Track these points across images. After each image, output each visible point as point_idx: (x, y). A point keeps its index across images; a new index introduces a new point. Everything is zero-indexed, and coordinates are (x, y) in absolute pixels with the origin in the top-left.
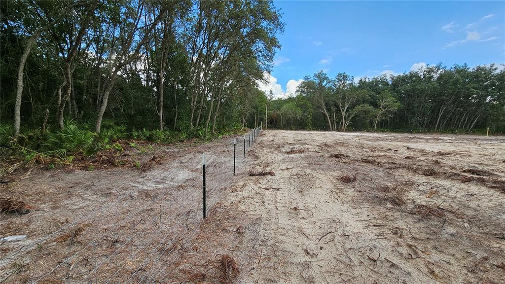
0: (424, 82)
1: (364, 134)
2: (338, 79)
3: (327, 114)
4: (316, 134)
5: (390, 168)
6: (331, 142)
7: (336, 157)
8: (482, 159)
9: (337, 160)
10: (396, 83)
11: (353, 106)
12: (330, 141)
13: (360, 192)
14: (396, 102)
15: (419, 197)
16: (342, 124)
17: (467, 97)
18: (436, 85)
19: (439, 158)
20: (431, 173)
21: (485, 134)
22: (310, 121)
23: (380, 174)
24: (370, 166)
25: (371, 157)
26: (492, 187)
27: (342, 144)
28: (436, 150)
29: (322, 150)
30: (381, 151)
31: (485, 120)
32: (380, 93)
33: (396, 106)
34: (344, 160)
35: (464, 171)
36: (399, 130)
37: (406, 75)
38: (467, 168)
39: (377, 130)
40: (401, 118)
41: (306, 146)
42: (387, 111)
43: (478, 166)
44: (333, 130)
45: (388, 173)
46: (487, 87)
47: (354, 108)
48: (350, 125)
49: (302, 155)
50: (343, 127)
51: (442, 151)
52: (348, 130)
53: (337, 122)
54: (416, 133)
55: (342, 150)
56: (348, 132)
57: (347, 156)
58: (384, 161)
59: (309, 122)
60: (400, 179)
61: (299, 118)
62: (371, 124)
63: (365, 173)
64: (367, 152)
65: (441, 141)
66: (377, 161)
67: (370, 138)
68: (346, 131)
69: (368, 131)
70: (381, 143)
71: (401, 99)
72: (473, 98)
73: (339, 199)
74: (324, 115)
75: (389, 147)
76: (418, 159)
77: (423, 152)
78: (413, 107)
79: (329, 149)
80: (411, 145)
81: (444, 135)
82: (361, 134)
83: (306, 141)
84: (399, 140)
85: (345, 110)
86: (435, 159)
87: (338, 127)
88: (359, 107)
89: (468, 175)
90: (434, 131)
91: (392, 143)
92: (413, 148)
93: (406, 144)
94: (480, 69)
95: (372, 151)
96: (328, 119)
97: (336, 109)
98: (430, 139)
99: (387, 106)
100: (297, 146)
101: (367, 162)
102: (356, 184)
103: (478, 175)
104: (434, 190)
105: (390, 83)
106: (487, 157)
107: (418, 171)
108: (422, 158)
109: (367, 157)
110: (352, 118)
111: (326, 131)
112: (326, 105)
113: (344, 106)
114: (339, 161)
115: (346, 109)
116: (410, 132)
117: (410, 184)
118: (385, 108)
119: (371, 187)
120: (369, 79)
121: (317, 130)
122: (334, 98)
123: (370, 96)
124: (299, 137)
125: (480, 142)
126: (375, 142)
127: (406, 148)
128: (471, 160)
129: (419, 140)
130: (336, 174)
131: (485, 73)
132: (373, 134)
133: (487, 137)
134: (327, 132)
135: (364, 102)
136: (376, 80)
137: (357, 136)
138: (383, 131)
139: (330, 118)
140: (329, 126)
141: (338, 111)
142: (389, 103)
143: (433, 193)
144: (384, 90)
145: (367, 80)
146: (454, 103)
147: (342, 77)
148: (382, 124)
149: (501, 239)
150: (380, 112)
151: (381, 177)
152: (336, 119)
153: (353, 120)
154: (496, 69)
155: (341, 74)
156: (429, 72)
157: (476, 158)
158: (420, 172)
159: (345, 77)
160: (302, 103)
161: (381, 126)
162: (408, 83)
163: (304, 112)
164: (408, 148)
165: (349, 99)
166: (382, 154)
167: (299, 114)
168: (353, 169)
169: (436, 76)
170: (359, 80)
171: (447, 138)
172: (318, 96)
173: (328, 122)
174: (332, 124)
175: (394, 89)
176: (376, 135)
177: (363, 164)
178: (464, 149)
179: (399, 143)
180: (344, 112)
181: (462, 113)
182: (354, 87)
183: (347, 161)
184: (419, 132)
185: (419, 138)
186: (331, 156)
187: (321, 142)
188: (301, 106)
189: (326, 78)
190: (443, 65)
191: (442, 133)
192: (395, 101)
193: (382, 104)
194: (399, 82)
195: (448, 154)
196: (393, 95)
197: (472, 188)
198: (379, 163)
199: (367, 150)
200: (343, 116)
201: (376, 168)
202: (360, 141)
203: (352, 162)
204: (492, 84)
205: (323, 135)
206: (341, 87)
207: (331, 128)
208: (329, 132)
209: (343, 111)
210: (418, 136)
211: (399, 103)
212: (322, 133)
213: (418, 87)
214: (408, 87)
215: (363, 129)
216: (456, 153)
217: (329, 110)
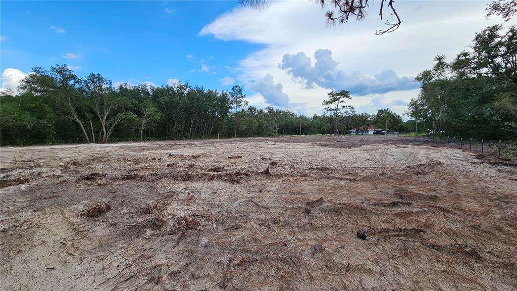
0: (178, 96)
1: (129, 145)
2: (91, 80)
3: (80, 123)
4: (62, 150)
5: (153, 181)
6: (84, 158)
7: (88, 178)
8: (218, 157)
9: (89, 183)
10: (156, 94)
11: (114, 114)
12: (84, 156)
13: (114, 225)
14: (158, 112)
15: (178, 208)
16: (103, 134)
17: (206, 111)
18: (186, 100)
19: (192, 162)
20: (188, 178)
21: (216, 138)
22: (52, 131)
23: (142, 190)
24: (132, 183)
25: (134, 171)
26: (225, 180)
27: (100, 159)
28: (191, 154)
29: (66, 172)
30: (145, 162)
31: (217, 128)
32: (142, 102)
33: (158, 116)
34: (99, 182)
35: (209, 171)
36: (163, 138)
37: (164, 88)
38: (210, 167)
39: (143, 139)
40: (164, 127)
41: (38, 170)
42: (151, 120)
43: (216, 164)
44: (91, 141)
45: (151, 187)
46: (215, 105)
47: (115, 116)
48: (113, 135)
49: (23, 187)
50: (104, 138)
51: (195, 155)
52: (111, 141)
53: (95, 132)
54: (177, 140)
55: (98, 167)
56: (112, 143)
57: (104, 175)
58: (147, 173)
59: (49, 133)
60: (162, 191)
61: (29, 127)
62: (137, 132)
63: (125, 194)
64: (130, 165)
65: (194, 145)
66: (140, 175)
67: (136, 148)
68: (108, 142)
69: (135, 141)
70: (147, 152)
71: (161, 109)
72: (209, 112)
73: (76, 254)
74: (76, 123)
75: (154, 157)
76: (178, 165)
77: (182, 157)
78: (172, 118)
79: (80, 169)
80: (173, 152)
81: (195, 141)
82: (127, 144)
83: (41, 162)
84: (163, 147)
85: (105, 118)
86: (190, 162)
87: (97, 137)
88: (122, 115)
89: (212, 173)
90: (189, 138)
91: (156, 152)
92: (174, 155)
93: (169, 151)
94: (210, 92)
95: (137, 163)
96: (82, 129)
97: (93, 116)
98: (187, 144)
99: (151, 115)
100: (17, 172)
101: (128, 178)
102: (108, 215)
103: (217, 171)
104: (190, 195)
105: (151, 94)
106: (220, 155)
107: (178, 178)
108: (181, 164)
109: (129, 172)
110: (115, 127)
111: (81, 143)
112: (78, 110)
113: (102, 114)
114: (91, 184)
115: (106, 116)
116: (172, 139)
117: (171, 195)
118: (149, 117)
119: (129, 213)
120: (130, 86)
121: (67, 143)
122: (88, 103)
123: (132, 104)
124: (29, 156)
125: (215, 144)
126: (141, 152)
127: (169, 155)
128: (212, 159)
129: (179, 146)
130: (82, 207)
131: (213, 95)
132: (139, 143)
133: (218, 140)
134: (83, 145)
135: (127, 110)
136: (137, 89)
137: (122, 147)
138: (149, 140)
139: (84, 127)
140: (85, 138)
141: (96, 118)
142: (152, 113)
143: (190, 200)
144: (146, 100)
145: (128, 88)
146: (199, 115)
147: (96, 79)
148: (147, 133)
149: (236, 229)
150: (144, 121)
151: (143, 194)
152: (94, 128)
153: (116, 129)
154: (218, 93)
155: (94, 75)
156: (180, 88)
157: (215, 158)
158: (180, 179)
159: (101, 79)
160: (34, 105)
161: (147, 134)
162: (166, 95)
163: (39, 118)
164: (170, 155)
165: (109, 105)
166: (147, 165)
167: (28, 121)
168: (110, 192)
169: (185, 93)
170: (119, 85)
171: (197, 142)
172: (61, 98)
173: (82, 132)
174: (88, 134)
175: (155, 100)
176: (142, 144)
177: (124, 182)
178: (207, 151)
179: (163, 151)
180: (104, 120)
181: (204, 124)
182: (114, 93)
183: (104, 181)
184: (179, 139)
185: (179, 145)
186: (80, 180)
187: (68, 160)
188: (32, 111)
189: (74, 77)
190: (189, 85)
191: (194, 138)
192: (157, 110)
193: (146, 113)
194: (159, 94)
195: (198, 157)
196: (154, 105)
197: (215, 184)
198: (141, 177)
199: (131, 163)
200: (103, 125)
201: (139, 184)
202: (125, 152)
203: (111, 181)
204: (217, 104)
205: (75, 150)
206: (97, 90)
207: (88, 139)
208: (85, 145)
209: (102, 118)
210: (178, 142)
211: (160, 113)
212: (75, 146)
213: (174, 100)
214: (167, 98)
215: (129, 139)
216: (203, 155)
217: (82, 117)
